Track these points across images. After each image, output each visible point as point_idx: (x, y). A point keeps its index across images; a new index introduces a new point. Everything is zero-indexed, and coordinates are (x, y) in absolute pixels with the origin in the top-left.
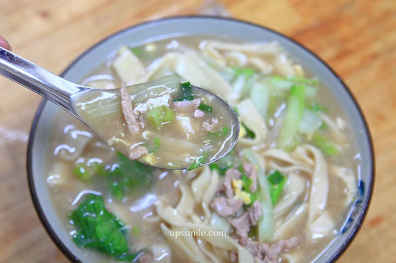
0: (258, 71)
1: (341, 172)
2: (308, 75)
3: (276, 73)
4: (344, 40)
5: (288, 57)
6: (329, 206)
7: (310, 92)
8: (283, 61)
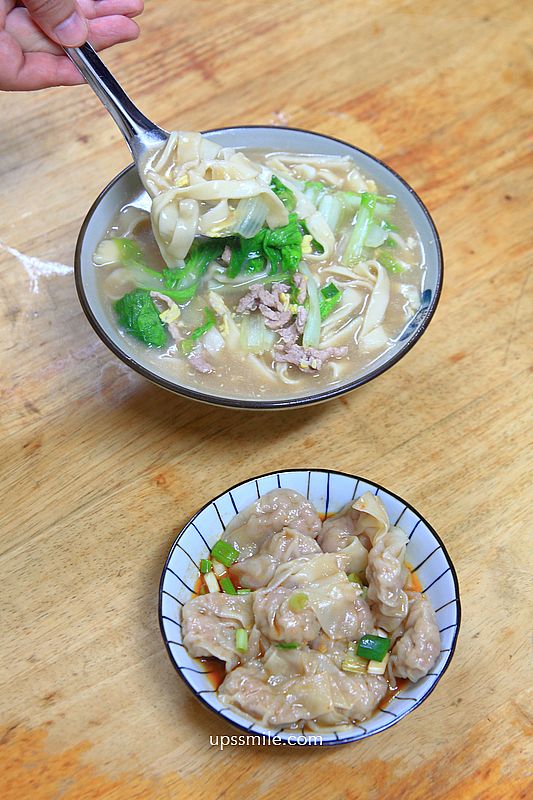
0: (328, 185)
1: (404, 289)
2: (382, 192)
3: (346, 188)
4: (434, 169)
5: (361, 172)
6: (386, 322)
7: (383, 209)
8: (355, 178)
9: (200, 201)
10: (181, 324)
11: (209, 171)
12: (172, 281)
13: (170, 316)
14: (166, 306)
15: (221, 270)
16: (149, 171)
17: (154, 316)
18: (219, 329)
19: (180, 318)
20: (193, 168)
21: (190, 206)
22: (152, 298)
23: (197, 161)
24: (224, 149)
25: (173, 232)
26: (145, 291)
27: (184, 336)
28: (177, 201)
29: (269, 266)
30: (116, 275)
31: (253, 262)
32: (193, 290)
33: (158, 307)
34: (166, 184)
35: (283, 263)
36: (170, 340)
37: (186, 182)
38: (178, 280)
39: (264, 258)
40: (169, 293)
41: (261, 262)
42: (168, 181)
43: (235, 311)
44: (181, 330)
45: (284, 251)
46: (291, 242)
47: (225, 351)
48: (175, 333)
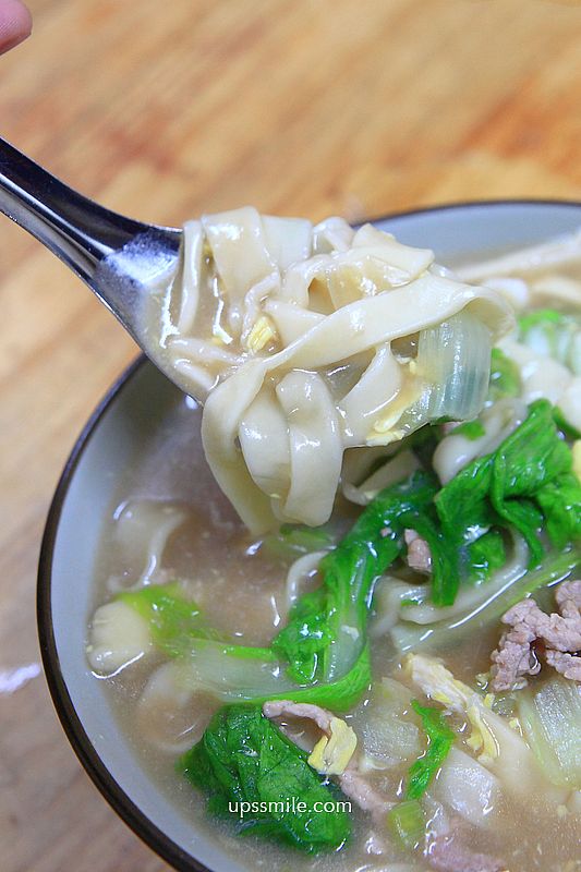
9: (321, 370)
10: (368, 764)
11: (315, 287)
12: (305, 658)
13: (335, 752)
14: (315, 732)
15: (412, 593)
16: (170, 337)
17: (296, 766)
18: (468, 750)
19: (360, 750)
20: (271, 295)
21: (305, 389)
22: (274, 721)
23: (275, 274)
24: (322, 227)
25: (288, 466)
26: (249, 708)
27: (388, 794)
28: (269, 389)
29: (521, 548)
30: (160, 685)
31: (479, 548)
32: (363, 665)
33: (297, 738)
34: (225, 356)
35: (551, 527)
36: (359, 818)
37: (268, 333)
38: (320, 654)
39: (500, 529)
40: (311, 693)
41: (496, 543)
42: (227, 348)
43: (489, 689)
44: (374, 779)
45: (544, 499)
46: (555, 472)
47: (506, 802)
48: (364, 795)
